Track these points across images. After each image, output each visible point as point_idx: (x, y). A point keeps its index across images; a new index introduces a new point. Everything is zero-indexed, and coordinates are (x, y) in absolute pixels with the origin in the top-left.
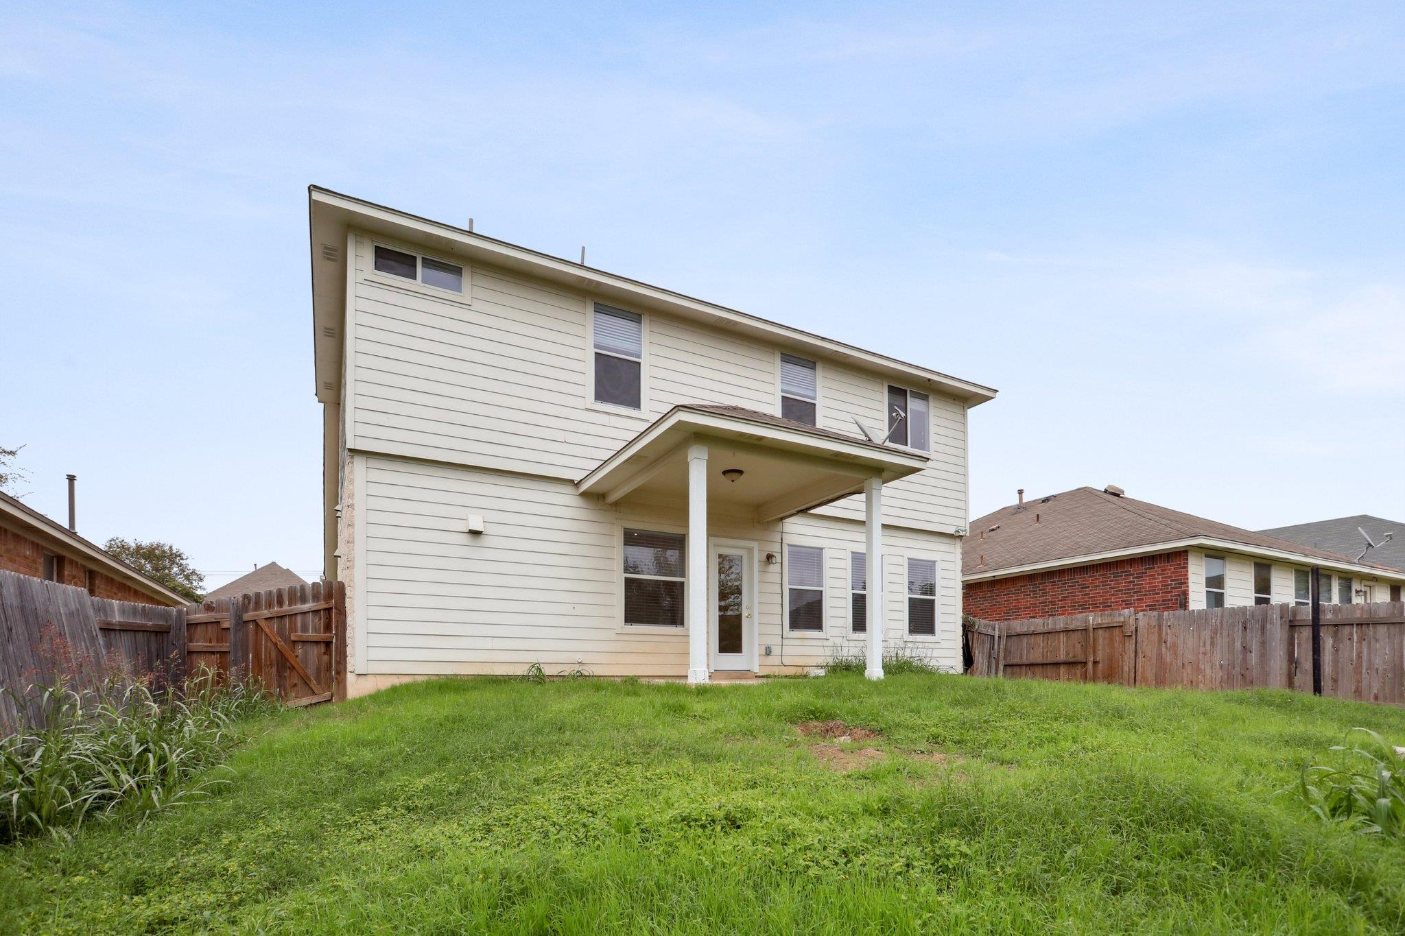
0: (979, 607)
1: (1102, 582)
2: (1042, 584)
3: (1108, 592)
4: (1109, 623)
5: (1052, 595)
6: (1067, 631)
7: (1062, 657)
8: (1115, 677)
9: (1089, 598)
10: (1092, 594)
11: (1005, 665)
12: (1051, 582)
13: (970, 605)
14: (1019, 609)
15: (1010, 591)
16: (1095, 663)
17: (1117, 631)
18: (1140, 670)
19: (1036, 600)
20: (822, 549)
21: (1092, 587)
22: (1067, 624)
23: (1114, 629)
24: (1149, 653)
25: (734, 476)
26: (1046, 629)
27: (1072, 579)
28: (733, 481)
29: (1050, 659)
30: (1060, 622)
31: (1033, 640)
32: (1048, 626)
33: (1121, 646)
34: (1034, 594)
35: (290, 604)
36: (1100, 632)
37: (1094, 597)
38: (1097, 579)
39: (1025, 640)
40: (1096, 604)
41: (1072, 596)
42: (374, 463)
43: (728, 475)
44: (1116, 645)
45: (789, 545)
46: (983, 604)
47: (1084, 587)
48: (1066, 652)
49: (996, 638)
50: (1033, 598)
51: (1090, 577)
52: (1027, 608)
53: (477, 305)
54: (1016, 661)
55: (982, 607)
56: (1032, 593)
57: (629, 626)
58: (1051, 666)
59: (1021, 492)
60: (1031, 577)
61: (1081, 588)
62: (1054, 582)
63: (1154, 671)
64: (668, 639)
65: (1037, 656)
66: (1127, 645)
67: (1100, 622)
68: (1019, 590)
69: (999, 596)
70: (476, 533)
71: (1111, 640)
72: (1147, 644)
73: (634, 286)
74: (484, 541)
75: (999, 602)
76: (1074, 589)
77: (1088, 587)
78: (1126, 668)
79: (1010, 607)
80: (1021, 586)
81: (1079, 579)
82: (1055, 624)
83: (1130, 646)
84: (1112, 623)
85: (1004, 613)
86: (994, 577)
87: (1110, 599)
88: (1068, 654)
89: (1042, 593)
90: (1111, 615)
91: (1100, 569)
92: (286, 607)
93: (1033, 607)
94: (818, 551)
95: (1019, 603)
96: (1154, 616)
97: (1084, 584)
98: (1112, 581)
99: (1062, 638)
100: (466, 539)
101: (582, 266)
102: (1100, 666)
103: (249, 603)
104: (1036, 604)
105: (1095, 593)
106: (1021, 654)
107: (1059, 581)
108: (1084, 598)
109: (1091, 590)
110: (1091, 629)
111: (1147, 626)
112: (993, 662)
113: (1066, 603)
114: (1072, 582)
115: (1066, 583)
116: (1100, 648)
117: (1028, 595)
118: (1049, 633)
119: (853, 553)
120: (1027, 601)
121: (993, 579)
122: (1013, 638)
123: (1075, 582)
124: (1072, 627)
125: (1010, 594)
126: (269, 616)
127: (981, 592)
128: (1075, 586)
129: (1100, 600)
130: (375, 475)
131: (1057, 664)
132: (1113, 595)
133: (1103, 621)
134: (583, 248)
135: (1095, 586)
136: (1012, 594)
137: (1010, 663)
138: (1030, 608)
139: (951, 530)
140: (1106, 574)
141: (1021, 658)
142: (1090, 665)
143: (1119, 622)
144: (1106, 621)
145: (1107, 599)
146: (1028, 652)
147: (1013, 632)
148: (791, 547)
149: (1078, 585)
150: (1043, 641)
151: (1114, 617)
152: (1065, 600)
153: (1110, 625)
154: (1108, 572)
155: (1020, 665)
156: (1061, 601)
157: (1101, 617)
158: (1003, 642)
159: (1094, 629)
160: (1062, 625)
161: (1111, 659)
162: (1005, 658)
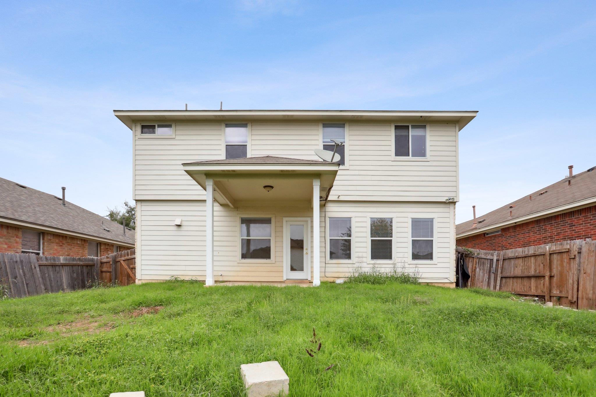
0: (507, 242)
1: (584, 221)
2: (544, 225)
3: (589, 228)
4: (559, 250)
5: (550, 232)
6: (535, 256)
7: (532, 273)
8: (564, 287)
9: (575, 232)
10: (577, 230)
11: (501, 277)
12: (550, 224)
13: (503, 241)
14: (530, 242)
15: (525, 231)
16: (551, 277)
17: (565, 255)
18: (582, 283)
19: (541, 236)
20: (351, 218)
21: (577, 225)
22: (535, 251)
23: (563, 254)
24: (589, 271)
25: (268, 189)
26: (524, 255)
27: (564, 221)
28: (268, 191)
29: (526, 274)
30: (531, 250)
31: (517, 262)
32: (525, 253)
33: (568, 265)
34: (539, 232)
35: (131, 255)
36: (555, 256)
37: (579, 232)
38: (581, 219)
39: (513, 261)
40: (580, 236)
41: (563, 232)
42: (143, 204)
43: (266, 188)
44: (565, 264)
45: (330, 218)
46: (510, 240)
47: (572, 225)
48: (535, 269)
49: (495, 261)
50: (538, 234)
51: (576, 218)
52: (535, 241)
53: (178, 137)
54: (508, 274)
55: (509, 242)
56: (538, 232)
57: (244, 260)
58: (527, 278)
59: (571, 167)
60: (538, 221)
61: (570, 226)
62: (552, 223)
63: (592, 284)
64: (261, 265)
65: (518, 272)
66: (572, 264)
67: (554, 249)
68: (530, 230)
69: (518, 234)
70: (179, 226)
71: (562, 261)
72: (587, 264)
73: (236, 112)
74: (183, 228)
75: (519, 238)
76: (565, 227)
77: (575, 225)
78: (571, 281)
79: (524, 241)
80: (531, 228)
81: (568, 220)
82: (529, 251)
83: (574, 265)
84: (562, 250)
85: (522, 245)
86: (515, 223)
87: (591, 232)
88: (535, 271)
89: (544, 231)
90: (561, 244)
91: (583, 212)
92: (129, 257)
93: (539, 241)
94: (349, 219)
95: (530, 238)
96: (593, 244)
97: (571, 224)
98: (592, 220)
99: (532, 260)
100: (175, 228)
101: (221, 110)
102: (555, 279)
103: (119, 255)
104: (540, 238)
105: (580, 229)
106: (511, 270)
107: (554, 223)
108: (571, 233)
109: (576, 227)
110: (548, 254)
111: (587, 251)
112: (492, 276)
113: (559, 237)
114: (563, 223)
115: (559, 224)
116: (555, 266)
117: (535, 233)
118: (525, 257)
119: (371, 218)
120: (535, 237)
121: (515, 224)
122: (507, 261)
123: (566, 223)
124: (537, 253)
125: (525, 233)
126: (124, 259)
127: (509, 233)
128: (565, 225)
129: (582, 233)
130: (144, 208)
131: (529, 277)
132: (592, 230)
133: (557, 249)
134: (222, 102)
135: (579, 224)
136: (526, 233)
137: (504, 276)
138: (537, 241)
139: (444, 200)
140: (587, 216)
141: (510, 273)
142: (547, 278)
143: (566, 249)
144: (558, 249)
145: (588, 233)
146: (514, 269)
147: (506, 257)
148: (331, 219)
149: (568, 225)
150: (522, 262)
151: (563, 245)
152: (559, 235)
153: (560, 251)
154: (589, 214)
155: (510, 277)
156: (556, 235)
157: (555, 245)
158: (501, 263)
159: (550, 254)
160: (532, 252)
161: (561, 274)
162: (502, 273)
